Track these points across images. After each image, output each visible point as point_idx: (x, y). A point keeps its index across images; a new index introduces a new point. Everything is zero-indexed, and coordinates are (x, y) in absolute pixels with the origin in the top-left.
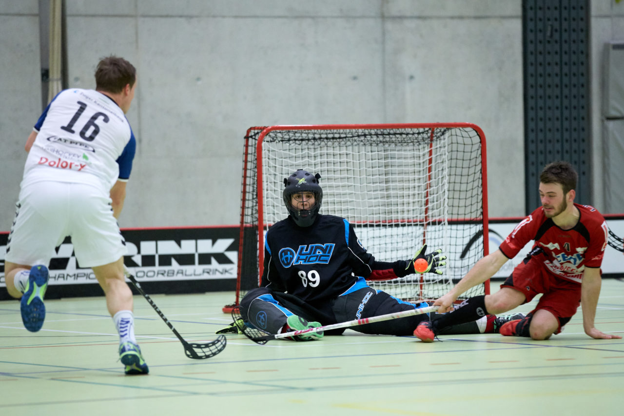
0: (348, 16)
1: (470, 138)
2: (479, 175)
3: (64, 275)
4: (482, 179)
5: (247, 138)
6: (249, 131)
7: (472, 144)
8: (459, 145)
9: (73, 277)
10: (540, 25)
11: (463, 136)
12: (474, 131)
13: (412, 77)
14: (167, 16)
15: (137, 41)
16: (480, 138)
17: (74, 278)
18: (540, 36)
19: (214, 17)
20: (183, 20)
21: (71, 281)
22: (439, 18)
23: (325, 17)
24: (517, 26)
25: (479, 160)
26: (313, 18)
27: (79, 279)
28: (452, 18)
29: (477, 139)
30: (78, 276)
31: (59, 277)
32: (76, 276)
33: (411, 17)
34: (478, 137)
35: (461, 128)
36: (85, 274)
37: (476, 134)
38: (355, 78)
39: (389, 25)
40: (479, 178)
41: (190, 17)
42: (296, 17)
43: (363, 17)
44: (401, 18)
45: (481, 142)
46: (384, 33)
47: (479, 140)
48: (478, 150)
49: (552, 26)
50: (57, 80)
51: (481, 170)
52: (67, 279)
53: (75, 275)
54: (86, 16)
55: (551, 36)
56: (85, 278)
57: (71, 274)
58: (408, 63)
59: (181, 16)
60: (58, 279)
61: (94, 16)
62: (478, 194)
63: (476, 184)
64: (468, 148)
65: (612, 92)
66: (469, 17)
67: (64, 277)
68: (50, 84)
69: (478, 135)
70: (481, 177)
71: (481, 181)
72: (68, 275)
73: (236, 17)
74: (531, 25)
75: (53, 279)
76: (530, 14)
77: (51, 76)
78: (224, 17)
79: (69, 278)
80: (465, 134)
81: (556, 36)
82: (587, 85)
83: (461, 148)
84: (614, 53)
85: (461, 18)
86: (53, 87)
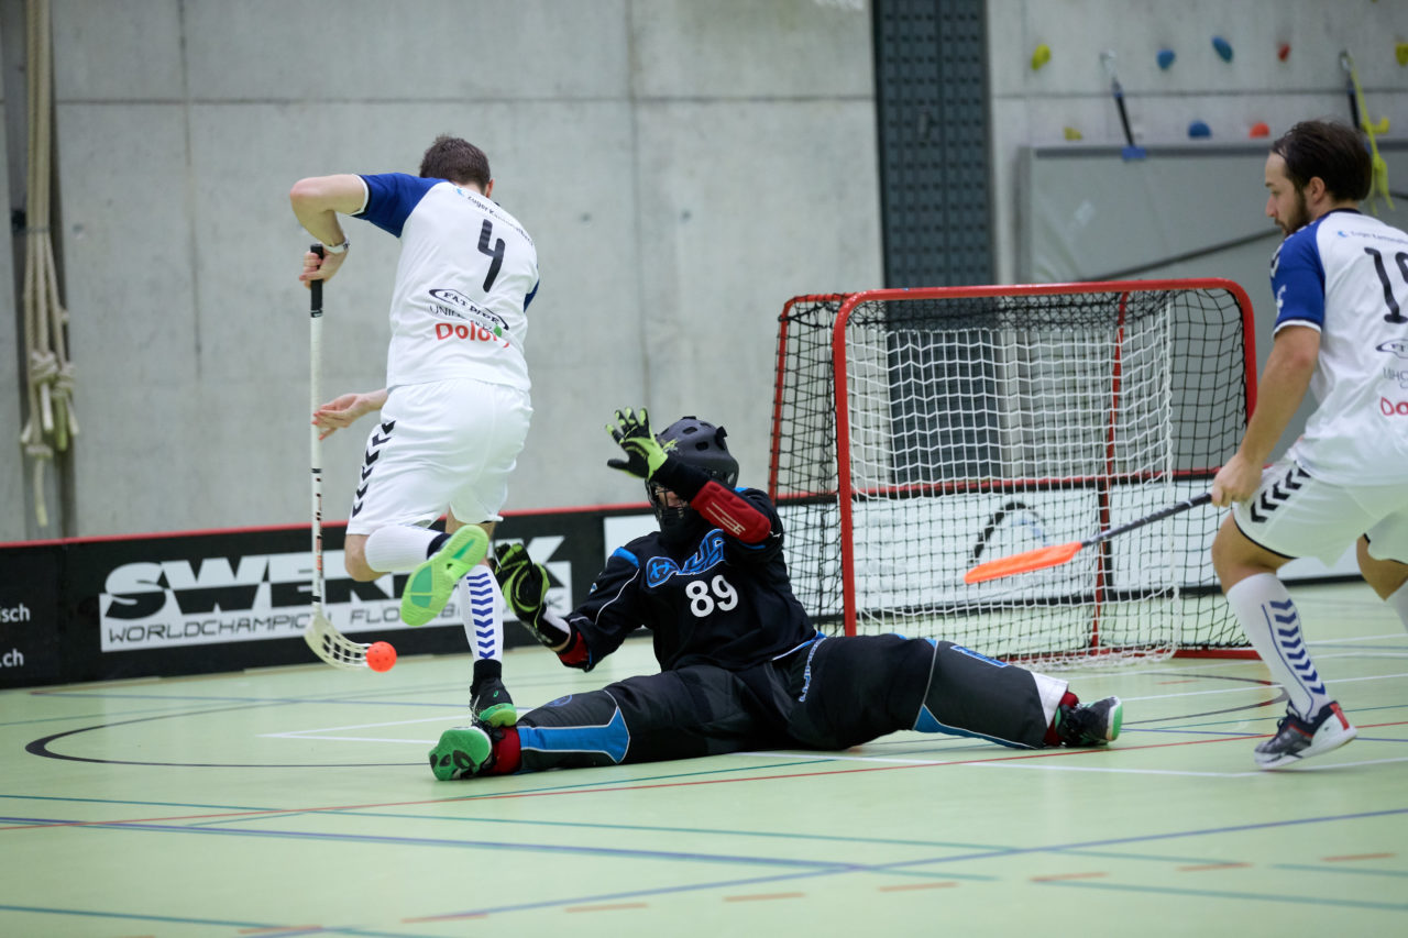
0: (570, 98)
1: (1220, 309)
2: (1237, 387)
3: (248, 620)
4: (1245, 395)
5: (785, 320)
6: (787, 306)
7: (1223, 324)
8: (1193, 326)
9: (266, 626)
10: (907, 113)
11: (1204, 306)
12: (1229, 296)
13: (686, 216)
14: (243, 101)
15: (188, 151)
16: (1241, 311)
17: (269, 628)
18: (907, 134)
19: (329, 101)
20: (271, 108)
21: (262, 633)
22: (732, 100)
23: (528, 101)
24: (865, 115)
25: (1239, 355)
26: (508, 101)
27: (278, 627)
28: (755, 99)
29: (1234, 313)
30: (275, 622)
31: (240, 625)
32: (272, 622)
33: (683, 99)
34: (1236, 309)
35: (1200, 291)
36: (288, 618)
37: (1232, 301)
38: (586, 218)
39: (645, 115)
40: (1239, 394)
41: (284, 102)
42: (478, 101)
43: (597, 99)
44: (664, 100)
45: (1241, 319)
46: (635, 129)
47: (1238, 315)
48: (1235, 334)
49: (928, 114)
50: (43, 231)
51: (1243, 376)
52: (254, 629)
53: (269, 620)
54: (93, 102)
55: (927, 135)
56: (288, 626)
57: (262, 619)
58: (680, 189)
59: (268, 101)
60: (237, 630)
61: (105, 102)
62: (1236, 428)
63: (1232, 406)
64: (1213, 332)
65: (1037, 239)
66: (783, 99)
67: (248, 625)
68: (30, 238)
69: (1236, 303)
70: (1242, 392)
71: (1242, 399)
72: (256, 621)
73: (370, 101)
74: (891, 113)
75: (229, 630)
76: (890, 92)
77: (30, 223)
78: (346, 101)
79: (258, 625)
80: (1208, 303)
81: (935, 133)
82: (987, 227)
83: (1198, 331)
84: (1040, 167)
85: (770, 99)
86: (35, 244)
